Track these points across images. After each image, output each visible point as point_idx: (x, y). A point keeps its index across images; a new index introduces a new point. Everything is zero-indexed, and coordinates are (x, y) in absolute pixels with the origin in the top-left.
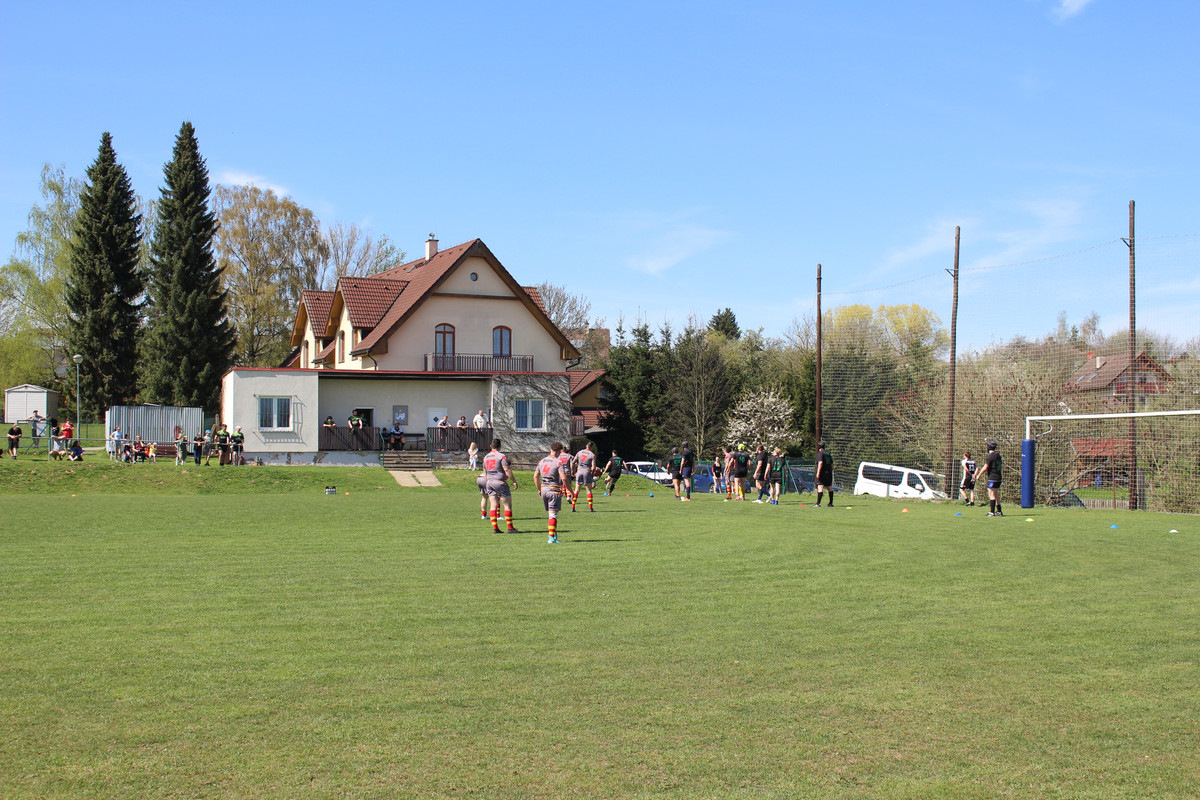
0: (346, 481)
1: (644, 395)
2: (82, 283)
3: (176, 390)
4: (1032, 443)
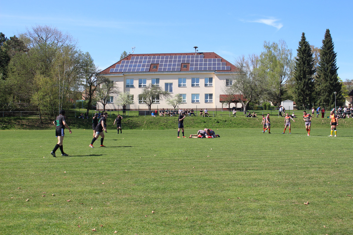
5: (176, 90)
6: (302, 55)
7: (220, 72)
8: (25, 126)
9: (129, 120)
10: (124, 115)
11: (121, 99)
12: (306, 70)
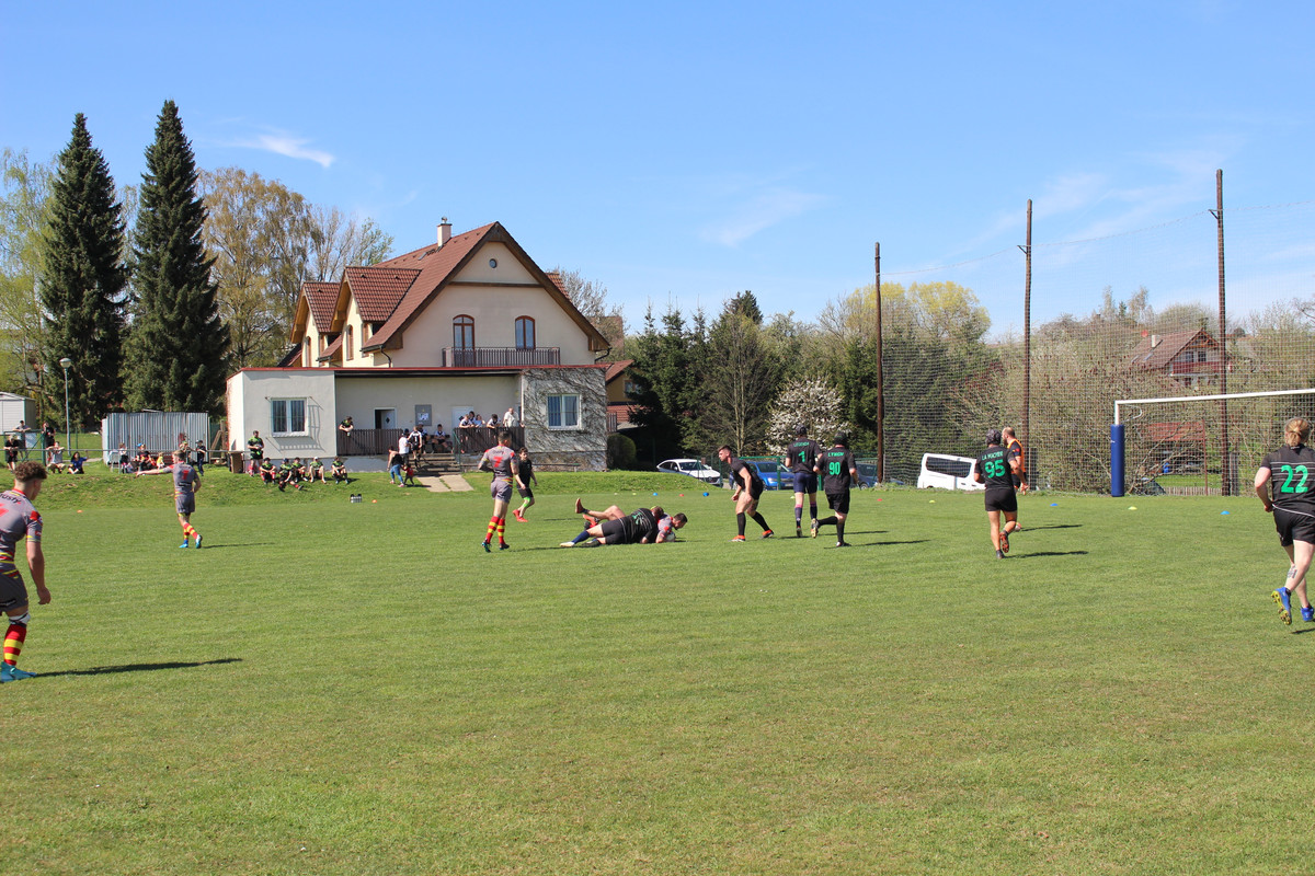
0: (371, 488)
1: (677, 387)
2: (59, 279)
3: (166, 395)
4: (1122, 429)
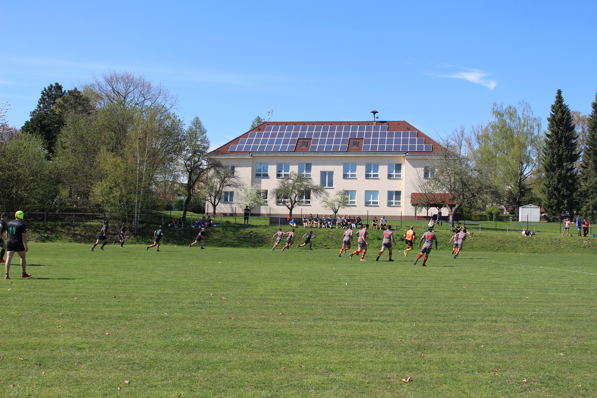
5: (340, 184)
6: (555, 128)
7: (414, 154)
8: (79, 237)
9: (252, 232)
10: (246, 223)
11: (245, 196)
12: (562, 153)
